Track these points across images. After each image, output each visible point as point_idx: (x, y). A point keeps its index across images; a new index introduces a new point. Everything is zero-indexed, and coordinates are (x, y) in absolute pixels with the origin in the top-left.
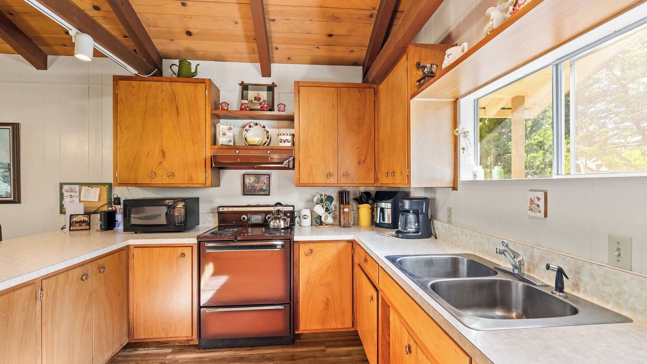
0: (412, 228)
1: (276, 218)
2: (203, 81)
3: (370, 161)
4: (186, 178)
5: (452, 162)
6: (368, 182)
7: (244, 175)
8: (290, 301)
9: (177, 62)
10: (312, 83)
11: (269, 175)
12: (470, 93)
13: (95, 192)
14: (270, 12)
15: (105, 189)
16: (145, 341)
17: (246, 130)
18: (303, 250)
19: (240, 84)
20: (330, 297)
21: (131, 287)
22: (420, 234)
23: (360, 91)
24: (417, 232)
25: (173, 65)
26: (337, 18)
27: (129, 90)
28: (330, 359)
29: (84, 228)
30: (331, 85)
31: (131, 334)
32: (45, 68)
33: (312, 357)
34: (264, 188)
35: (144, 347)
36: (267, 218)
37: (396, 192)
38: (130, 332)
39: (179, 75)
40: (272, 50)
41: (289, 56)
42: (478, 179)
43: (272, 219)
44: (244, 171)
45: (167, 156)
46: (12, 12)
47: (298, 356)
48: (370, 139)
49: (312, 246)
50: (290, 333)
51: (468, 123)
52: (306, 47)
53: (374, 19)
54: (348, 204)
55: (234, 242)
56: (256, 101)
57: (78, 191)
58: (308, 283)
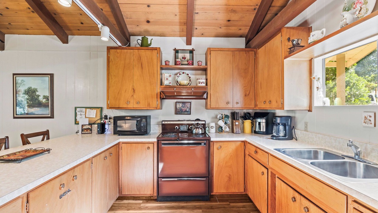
0: (282, 134)
1: (197, 128)
2: (155, 49)
3: (252, 95)
4: (147, 104)
5: (309, 95)
6: (251, 107)
7: (176, 102)
8: (209, 175)
9: (140, 38)
10: (218, 48)
11: (191, 103)
12: (321, 55)
13: (94, 112)
14: (196, 9)
15: (99, 110)
16: (128, 196)
17: (178, 77)
18: (216, 146)
19: (174, 50)
20: (231, 174)
21: (120, 165)
22: (287, 137)
23: (246, 53)
24: (285, 136)
25: (139, 39)
26: (234, 11)
27: (116, 55)
28: (234, 209)
29: (89, 132)
30: (229, 50)
31: (120, 192)
32: (67, 43)
33: (223, 208)
34: (187, 110)
35: (127, 200)
36: (190, 127)
37: (268, 113)
38: (120, 191)
39: (142, 45)
40: (194, 30)
41: (202, 33)
42: (326, 105)
43: (194, 128)
44: (176, 100)
45: (136, 91)
46: (56, 13)
47: (214, 207)
48: (252, 81)
49: (221, 144)
50: (209, 194)
51: (319, 72)
52: (213, 28)
53: (256, 11)
54: (238, 120)
55: (177, 141)
56: (183, 59)
57: (85, 112)
58: (218, 165)
